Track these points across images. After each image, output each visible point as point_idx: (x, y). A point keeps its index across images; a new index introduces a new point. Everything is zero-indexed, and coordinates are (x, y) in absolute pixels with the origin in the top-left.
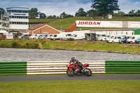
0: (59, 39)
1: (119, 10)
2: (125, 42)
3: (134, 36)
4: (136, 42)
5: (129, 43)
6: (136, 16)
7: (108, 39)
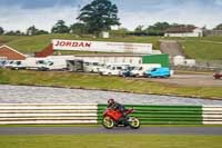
0: (24, 68)
1: (119, 24)
2: (128, 75)
3: (141, 65)
4: (145, 76)
5: (134, 76)
6: (145, 34)
7: (101, 70)
